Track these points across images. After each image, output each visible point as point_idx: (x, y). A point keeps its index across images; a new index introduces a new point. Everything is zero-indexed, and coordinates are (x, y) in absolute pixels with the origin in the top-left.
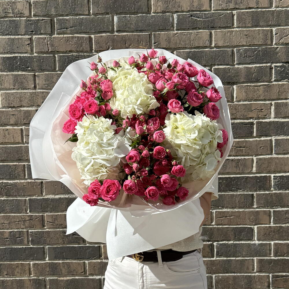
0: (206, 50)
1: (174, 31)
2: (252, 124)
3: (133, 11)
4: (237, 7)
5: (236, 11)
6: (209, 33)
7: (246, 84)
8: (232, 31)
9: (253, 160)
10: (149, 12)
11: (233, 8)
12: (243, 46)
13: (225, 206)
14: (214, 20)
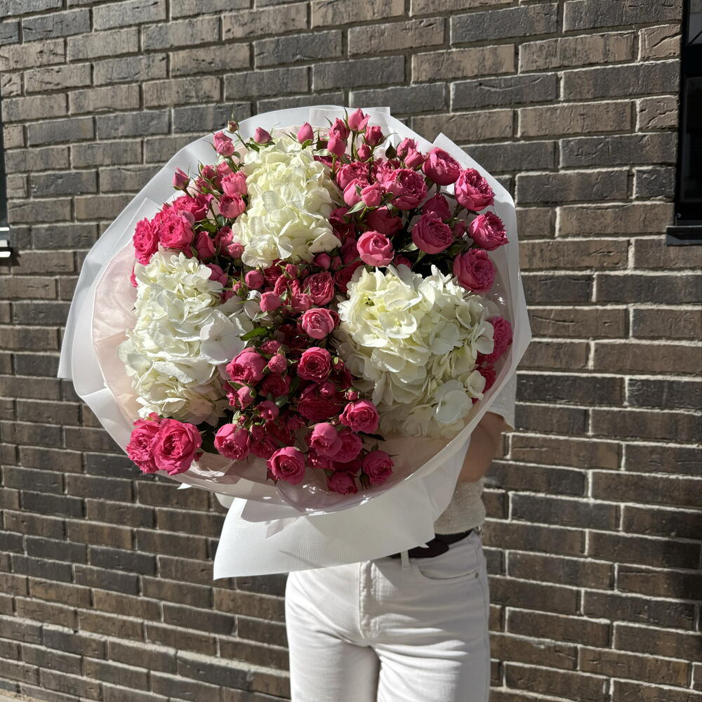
0: (506, 143)
1: (449, 112)
2: (590, 278)
3: (380, 83)
4: (566, 63)
5: (563, 72)
6: (511, 114)
7: (580, 205)
8: (556, 109)
9: (588, 346)
10: (406, 82)
11: (558, 65)
12: (576, 134)
13: (531, 428)
14: (521, 89)
